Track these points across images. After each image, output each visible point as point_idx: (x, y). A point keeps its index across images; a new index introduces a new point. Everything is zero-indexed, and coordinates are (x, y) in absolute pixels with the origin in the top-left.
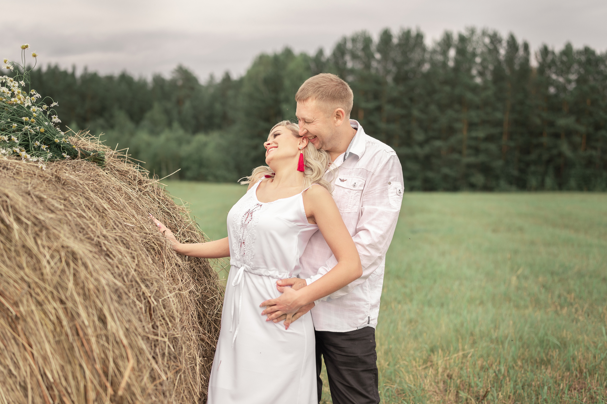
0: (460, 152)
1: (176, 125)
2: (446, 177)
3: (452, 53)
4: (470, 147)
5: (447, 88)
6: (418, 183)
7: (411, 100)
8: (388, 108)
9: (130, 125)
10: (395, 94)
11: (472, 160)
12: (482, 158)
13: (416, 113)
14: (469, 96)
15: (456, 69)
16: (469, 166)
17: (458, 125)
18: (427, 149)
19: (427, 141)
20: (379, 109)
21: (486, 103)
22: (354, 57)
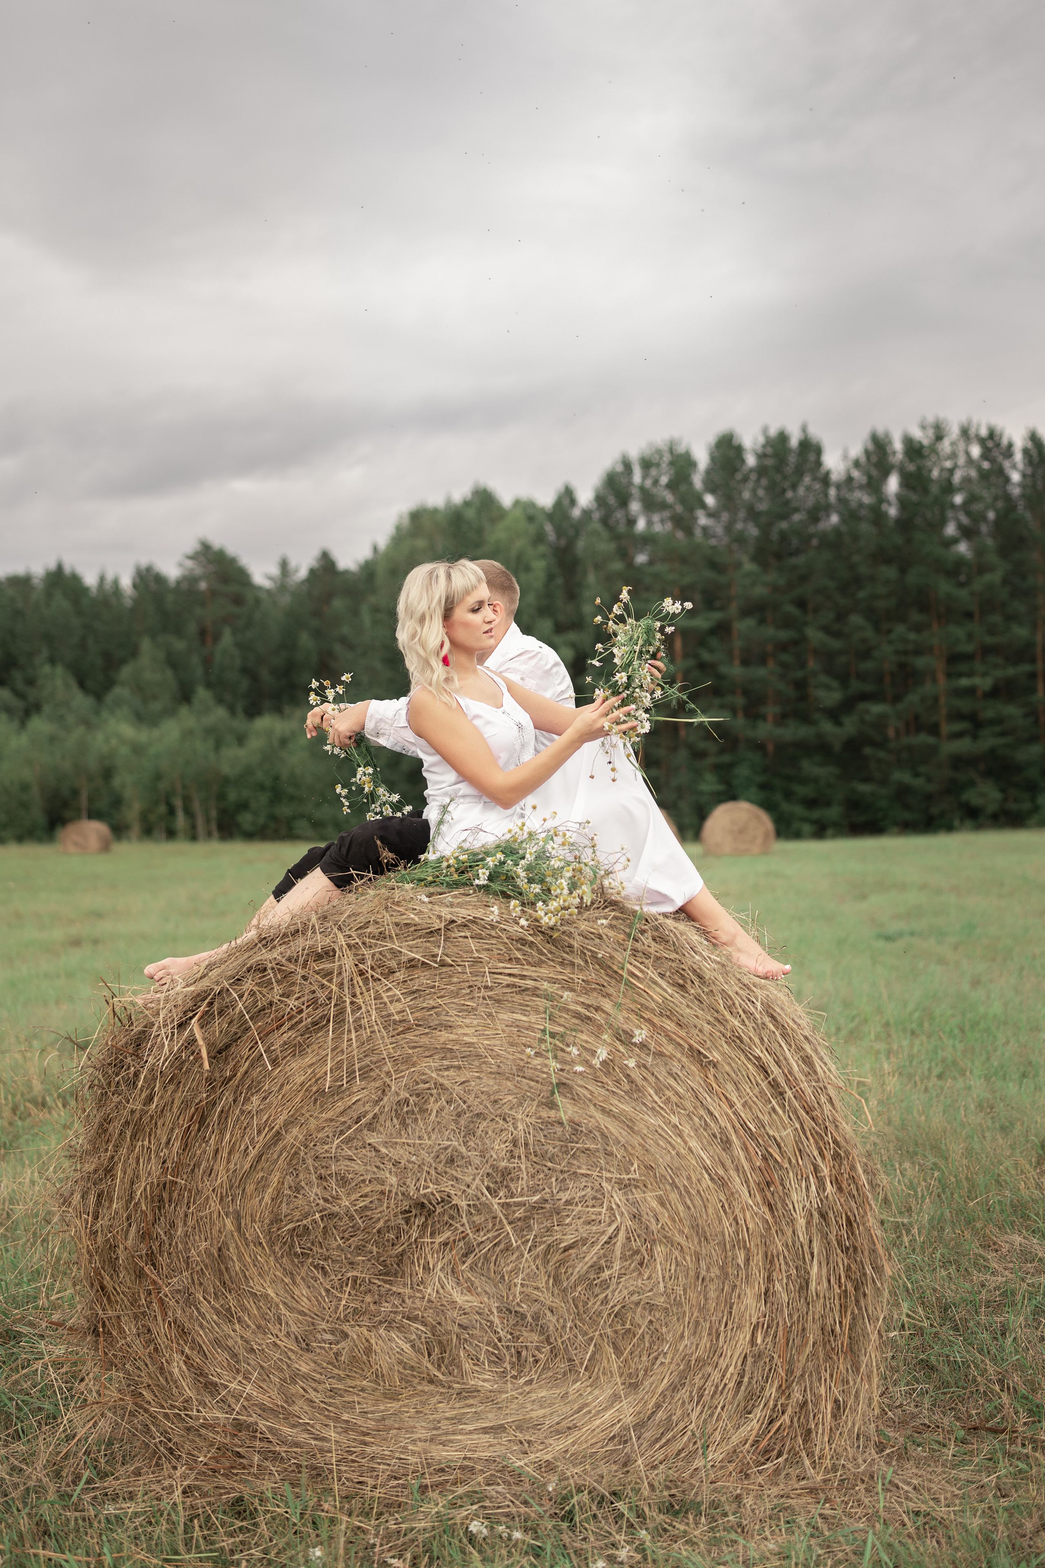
0: (934, 730)
1: (202, 694)
2: (902, 793)
3: (893, 484)
4: (957, 716)
5: (890, 572)
6: (834, 812)
7: (802, 604)
8: (743, 626)
9: (81, 701)
10: (759, 591)
11: (964, 746)
12: (988, 742)
13: (815, 636)
14: (944, 587)
15: (904, 524)
16: (958, 762)
17: (920, 662)
18: (850, 726)
19: (848, 705)
20: (722, 630)
21: (988, 605)
22: (651, 504)
